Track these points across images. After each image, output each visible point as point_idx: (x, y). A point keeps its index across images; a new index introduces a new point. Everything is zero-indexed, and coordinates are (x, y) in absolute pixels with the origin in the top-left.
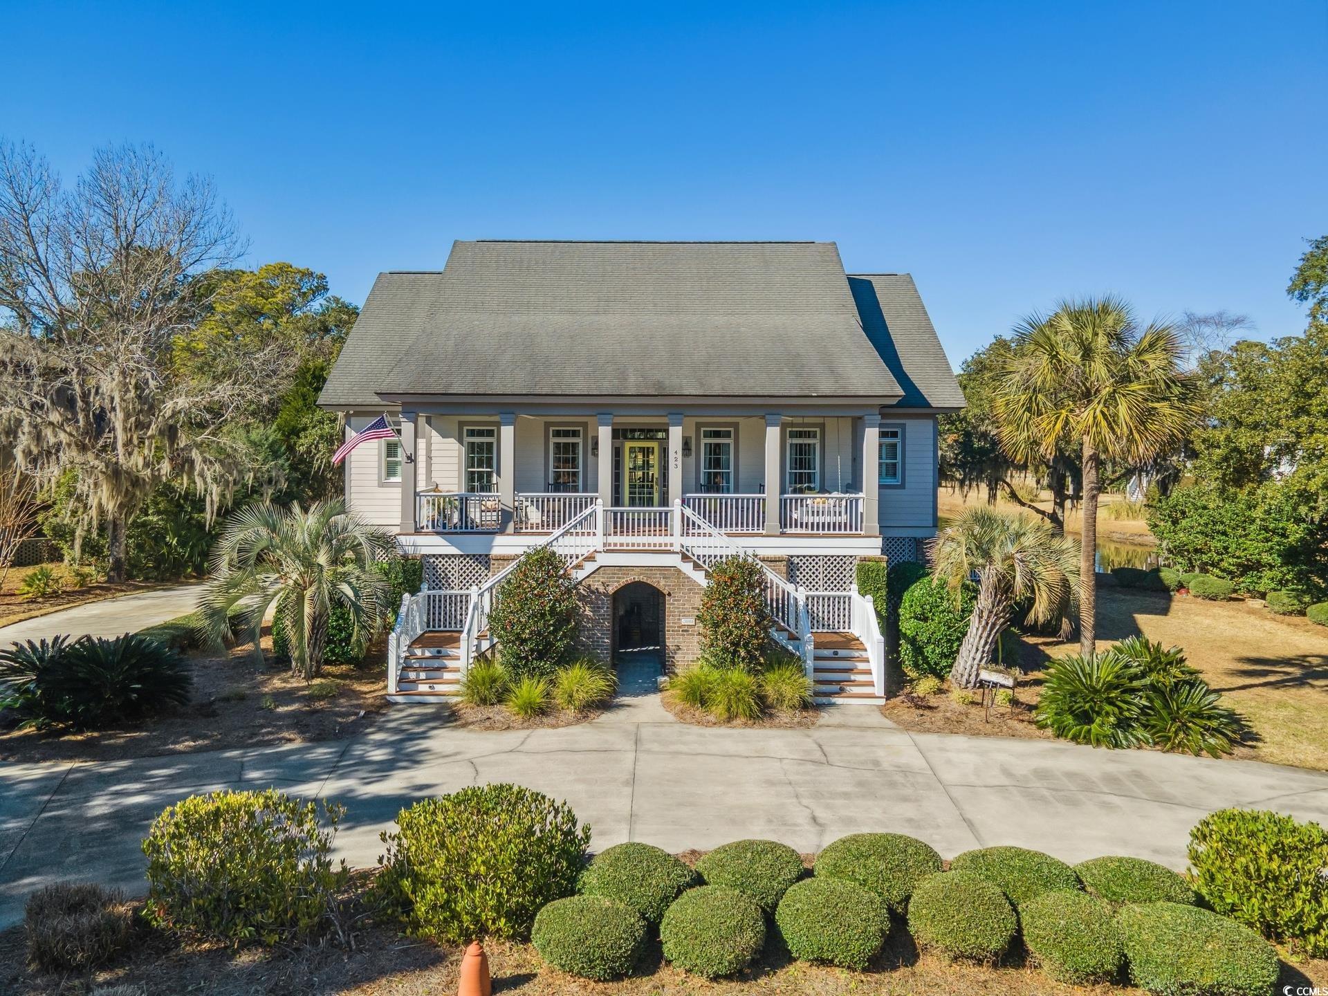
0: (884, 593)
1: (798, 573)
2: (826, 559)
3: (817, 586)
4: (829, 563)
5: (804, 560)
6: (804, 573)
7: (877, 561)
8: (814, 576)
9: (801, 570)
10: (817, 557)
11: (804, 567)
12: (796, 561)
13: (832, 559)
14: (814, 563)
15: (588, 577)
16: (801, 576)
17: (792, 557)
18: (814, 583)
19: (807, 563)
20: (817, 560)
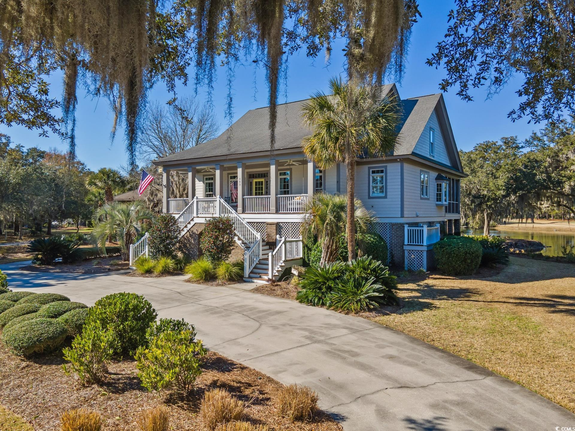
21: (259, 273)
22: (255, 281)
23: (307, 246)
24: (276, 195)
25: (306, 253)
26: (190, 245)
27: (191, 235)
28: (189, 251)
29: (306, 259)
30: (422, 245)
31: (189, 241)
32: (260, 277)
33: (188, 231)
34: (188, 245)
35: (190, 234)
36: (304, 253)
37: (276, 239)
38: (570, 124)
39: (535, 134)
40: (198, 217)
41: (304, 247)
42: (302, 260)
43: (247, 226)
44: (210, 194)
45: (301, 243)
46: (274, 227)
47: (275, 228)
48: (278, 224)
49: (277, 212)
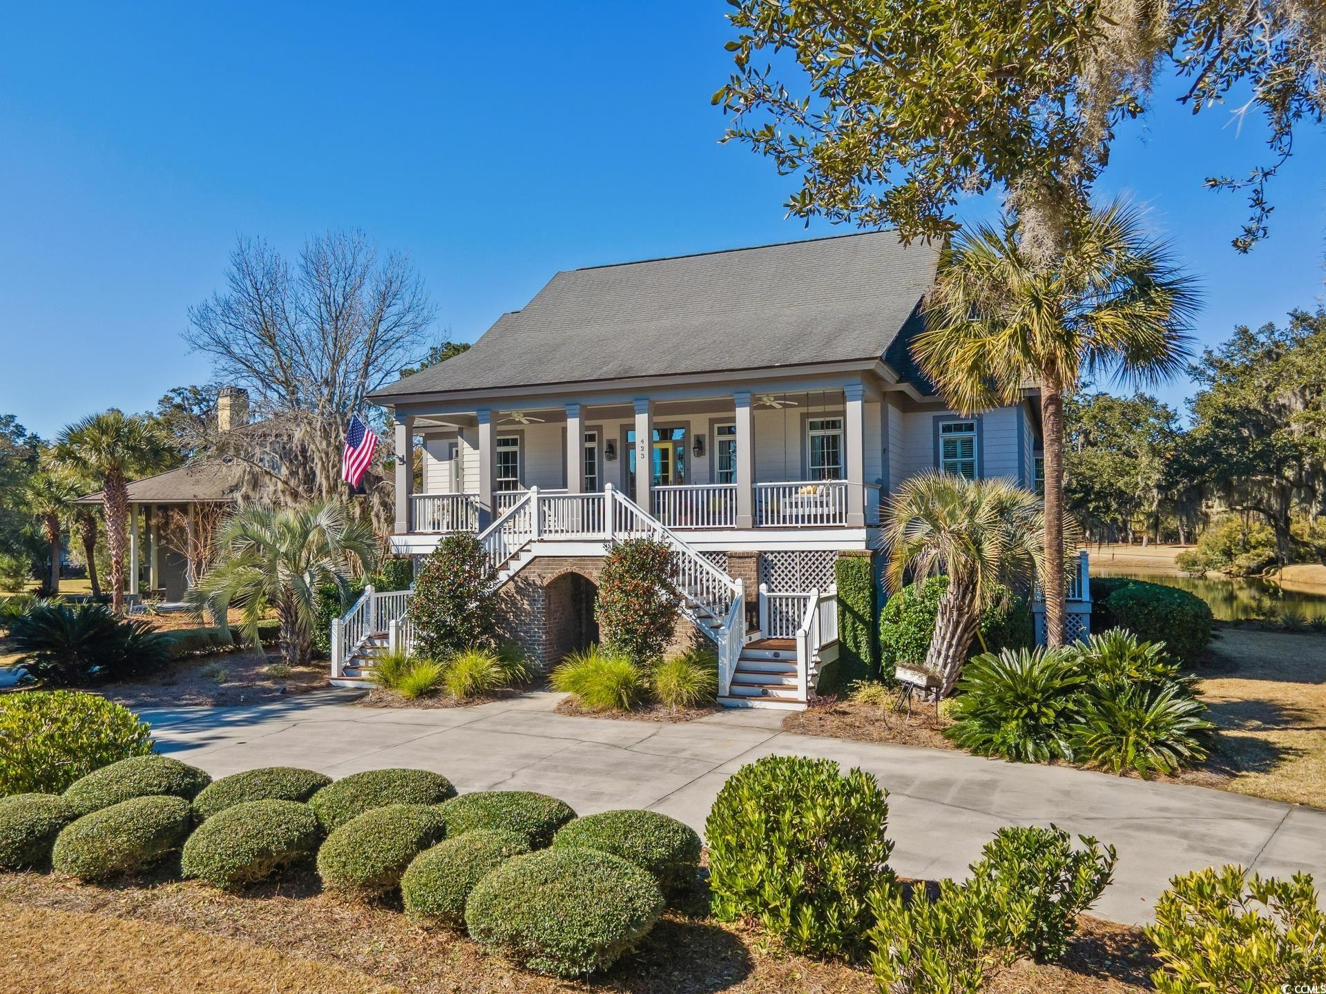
0: (868, 594)
1: (772, 571)
2: (803, 555)
3: (794, 587)
4: (806, 559)
5: (779, 557)
6: (779, 572)
7: (859, 555)
8: (790, 575)
9: (776, 568)
10: (793, 552)
11: (779, 564)
12: (771, 557)
13: (810, 555)
14: (789, 560)
15: (524, 568)
16: (776, 576)
17: (765, 553)
18: (790, 583)
19: (783, 561)
20: (793, 556)
21: (760, 685)
22: (756, 704)
23: (851, 610)
24: (754, 481)
25: (849, 628)
26: (516, 616)
27: (519, 590)
28: (513, 631)
29: (850, 644)
30: (1081, 602)
31: (514, 603)
32: (765, 693)
33: (511, 578)
34: (511, 616)
35: (517, 587)
36: (843, 628)
37: (758, 595)
38: (1281, 334)
39: (1210, 353)
40: (542, 541)
41: (842, 615)
42: (836, 647)
43: (700, 562)
44: (507, 483)
45: (835, 604)
46: (752, 564)
47: (754, 566)
48: (761, 557)
49: (756, 525)
